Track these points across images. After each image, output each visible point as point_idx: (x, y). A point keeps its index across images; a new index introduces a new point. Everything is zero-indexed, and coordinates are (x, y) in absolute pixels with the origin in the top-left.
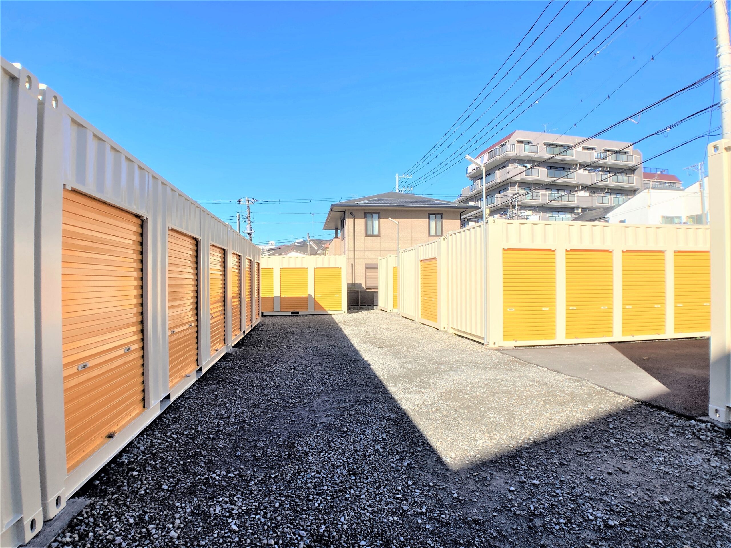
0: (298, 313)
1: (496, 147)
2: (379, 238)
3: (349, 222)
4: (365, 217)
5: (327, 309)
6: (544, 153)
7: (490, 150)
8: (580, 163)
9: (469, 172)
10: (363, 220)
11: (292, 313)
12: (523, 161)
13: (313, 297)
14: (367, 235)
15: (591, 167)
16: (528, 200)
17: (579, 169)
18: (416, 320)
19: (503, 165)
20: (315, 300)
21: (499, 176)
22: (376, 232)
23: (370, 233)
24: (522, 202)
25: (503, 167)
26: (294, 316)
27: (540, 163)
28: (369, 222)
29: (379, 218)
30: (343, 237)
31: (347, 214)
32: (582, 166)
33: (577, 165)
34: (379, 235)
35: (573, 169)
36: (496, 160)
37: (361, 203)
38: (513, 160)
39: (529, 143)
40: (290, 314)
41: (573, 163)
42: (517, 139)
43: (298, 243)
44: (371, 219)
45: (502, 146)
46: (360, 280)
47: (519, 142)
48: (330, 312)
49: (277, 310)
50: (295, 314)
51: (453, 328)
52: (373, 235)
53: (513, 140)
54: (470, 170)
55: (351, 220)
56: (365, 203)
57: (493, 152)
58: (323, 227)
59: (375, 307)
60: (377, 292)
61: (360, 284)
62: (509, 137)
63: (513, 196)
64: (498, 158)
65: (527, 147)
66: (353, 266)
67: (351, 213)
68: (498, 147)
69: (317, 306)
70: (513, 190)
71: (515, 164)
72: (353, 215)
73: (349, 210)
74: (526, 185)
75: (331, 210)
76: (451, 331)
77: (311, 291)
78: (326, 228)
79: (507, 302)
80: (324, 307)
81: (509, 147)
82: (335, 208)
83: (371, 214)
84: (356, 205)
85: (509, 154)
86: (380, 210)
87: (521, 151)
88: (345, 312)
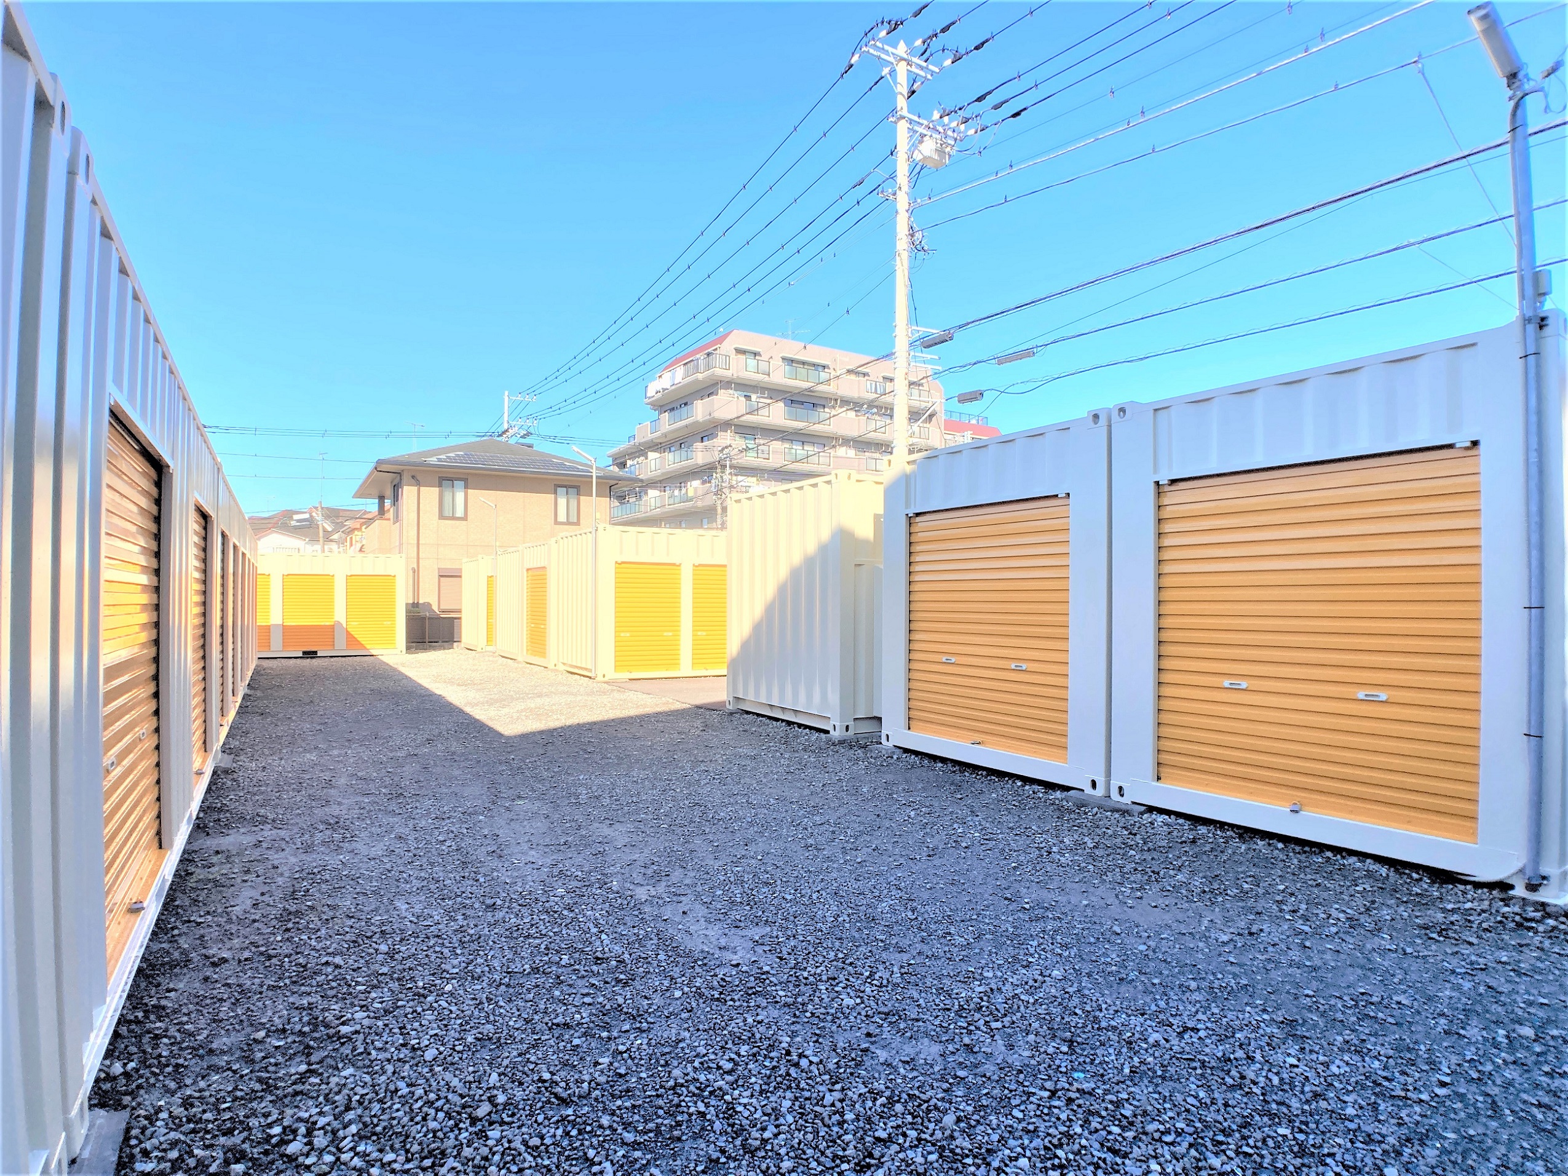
0: (315, 653)
1: (698, 356)
2: (464, 523)
3: (408, 492)
4: (440, 485)
5: (368, 647)
6: (780, 376)
7: (686, 360)
8: (841, 397)
9: (648, 395)
10: (436, 490)
11: (304, 653)
12: (745, 387)
13: (345, 626)
14: (442, 517)
15: (859, 405)
16: (750, 459)
17: (840, 408)
18: (520, 659)
19: (709, 389)
20: (347, 632)
21: (700, 411)
22: (460, 513)
23: (448, 512)
24: (739, 461)
25: (707, 396)
26: (307, 658)
27: (775, 393)
28: (448, 495)
29: (466, 487)
30: (397, 518)
31: (406, 477)
32: (845, 403)
33: (836, 400)
34: (465, 518)
35: (829, 408)
36: (697, 381)
37: (433, 460)
38: (728, 384)
39: (755, 354)
40: (300, 655)
41: (830, 396)
42: (735, 346)
43: (298, 521)
44: (451, 489)
45: (708, 354)
46: (429, 596)
48: (373, 652)
49: (277, 648)
50: (310, 654)
51: (564, 664)
52: (453, 518)
53: (727, 347)
54: (651, 392)
55: (414, 488)
56: (439, 460)
57: (692, 363)
59: (455, 644)
60: (460, 618)
61: (429, 605)
62: (721, 340)
63: (723, 449)
64: (700, 376)
65: (752, 362)
66: (416, 572)
67: (413, 477)
68: (701, 356)
69: (351, 639)
70: (725, 438)
71: (730, 391)
72: (416, 481)
73: (409, 470)
74: (746, 430)
75: (376, 468)
76: (561, 668)
77: (339, 615)
78: (360, 494)
79: (620, 626)
80: (363, 643)
81: (718, 360)
82: (383, 467)
83: (451, 480)
84: (424, 464)
85: (719, 372)
86: (468, 474)
87: (740, 368)
88: (401, 651)
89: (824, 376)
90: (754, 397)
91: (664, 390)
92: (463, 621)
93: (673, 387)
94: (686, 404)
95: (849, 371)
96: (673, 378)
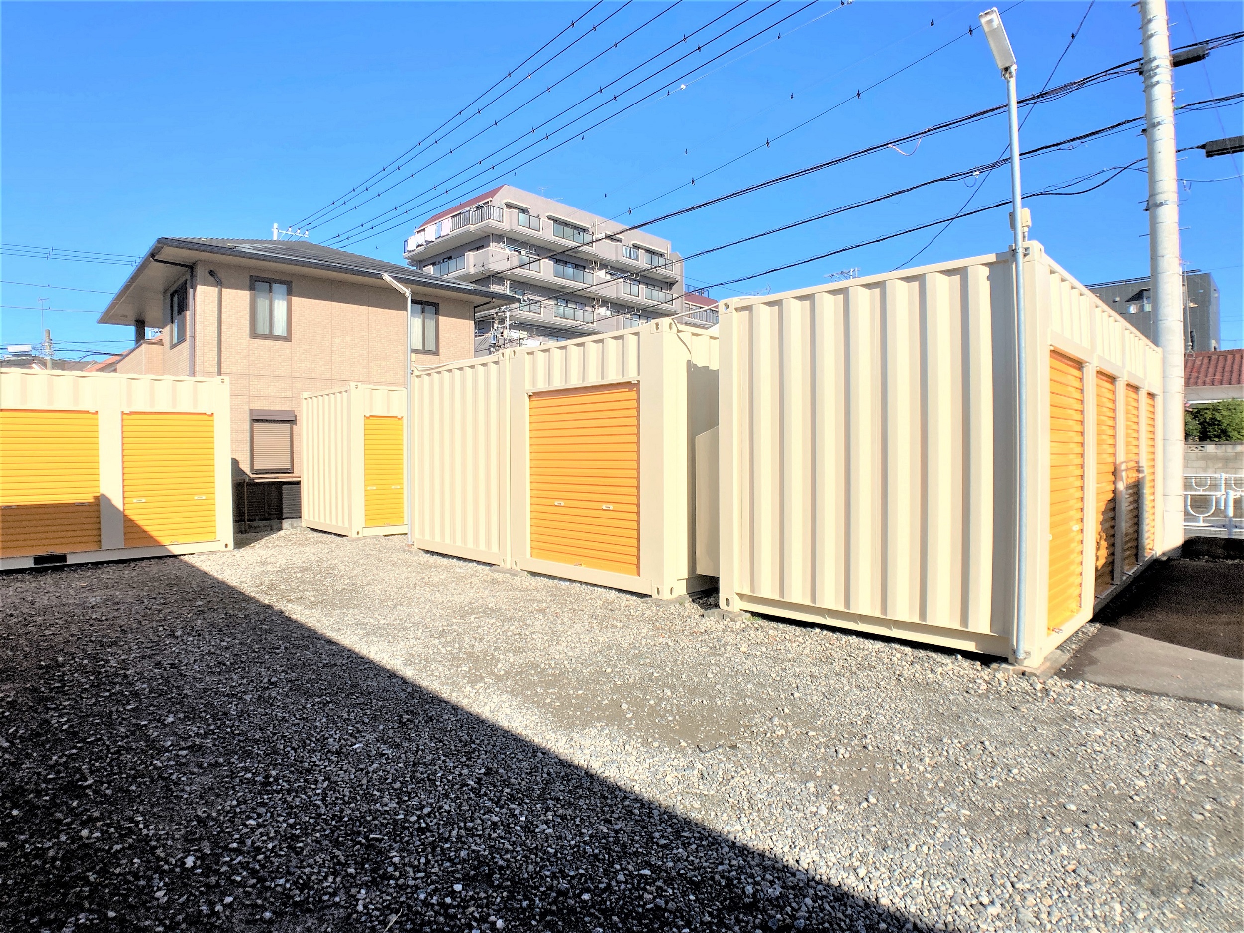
0: (63, 558)
1: (467, 209)
2: (286, 344)
3: (203, 296)
4: (252, 288)
5: (164, 541)
6: (548, 234)
7: (456, 213)
8: (601, 260)
9: (409, 248)
10: (244, 295)
11: (38, 560)
12: (515, 242)
13: (119, 505)
14: (254, 334)
15: (617, 270)
16: (524, 313)
17: (599, 269)
18: (507, 565)
19: (479, 242)
20: (125, 516)
21: (472, 263)
22: (280, 329)
23: (263, 328)
24: (516, 314)
25: (478, 249)
26: (45, 570)
27: (542, 250)
28: (262, 303)
29: (290, 292)
30: (182, 337)
31: (200, 272)
32: (604, 265)
33: (596, 263)
34: (287, 338)
35: (589, 269)
36: (468, 233)
37: (246, 248)
38: (499, 237)
39: (524, 211)
40: (30, 564)
41: (591, 258)
42: (505, 201)
43: (15, 354)
44: (267, 295)
45: (479, 207)
47: (509, 206)
48: (175, 550)
50: (50, 563)
52: (271, 337)
53: (499, 200)
54: (412, 245)
55: (213, 291)
57: (462, 216)
58: (98, 316)
59: (286, 524)
60: (297, 482)
62: (493, 193)
64: (472, 228)
65: (523, 218)
67: (212, 273)
68: (472, 208)
69: (132, 530)
71: (502, 245)
72: (216, 278)
73: (205, 262)
74: (522, 285)
75: (152, 255)
77: (108, 486)
78: (109, 318)
80: (153, 534)
81: (491, 212)
82: (168, 253)
83: (270, 282)
84: (231, 251)
85: (493, 223)
86: (293, 275)
87: (511, 222)
88: (226, 546)
89: (588, 238)
90: (523, 252)
91: (427, 242)
92: (304, 487)
93: (440, 240)
94: (450, 258)
95: (609, 237)
96: (439, 230)
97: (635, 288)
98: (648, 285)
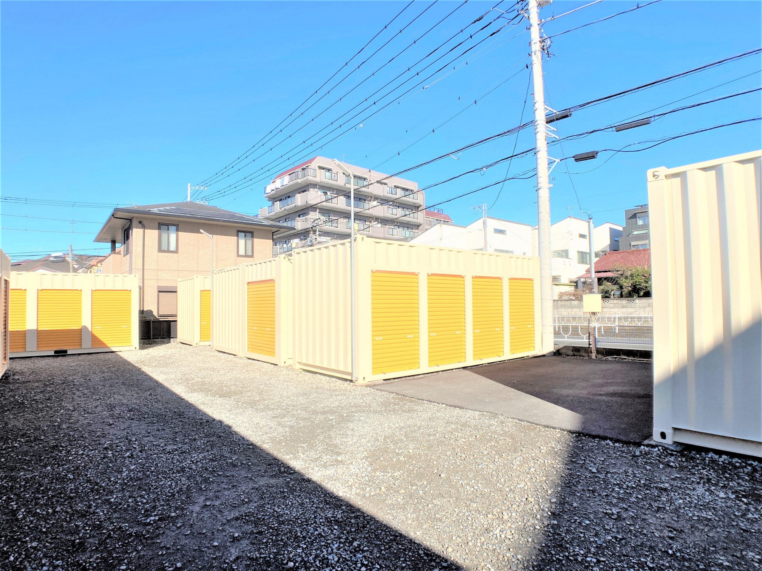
0: (66, 351)
1: (297, 170)
2: (176, 255)
3: (136, 233)
4: (159, 228)
5: (109, 345)
6: (342, 182)
7: (291, 172)
8: (374, 195)
9: (267, 192)
10: (156, 232)
11: (56, 352)
12: (323, 188)
13: (90, 330)
14: (160, 250)
15: (384, 201)
16: (328, 227)
17: (374, 201)
18: (240, 354)
19: (304, 189)
20: (92, 334)
21: (299, 200)
22: (173, 247)
23: (164, 247)
24: (322, 228)
25: (304, 192)
26: (58, 356)
27: (339, 191)
28: (164, 236)
29: (177, 230)
30: (127, 252)
31: (135, 222)
32: (376, 198)
33: (371, 197)
34: (176, 252)
35: (368, 201)
36: (297, 183)
37: (155, 210)
38: (314, 185)
39: (329, 170)
40: (53, 354)
41: (369, 195)
42: (318, 165)
43: (55, 257)
44: (167, 231)
45: (303, 169)
46: (151, 306)
47: (320, 168)
48: (115, 349)
49: (32, 349)
50: (61, 353)
51: (300, 363)
52: (168, 251)
53: (314, 165)
55: (141, 230)
56: (160, 211)
57: (294, 174)
58: (94, 238)
59: (172, 340)
60: (176, 321)
61: (151, 312)
62: (311, 161)
63: (315, 221)
64: (299, 181)
65: (328, 174)
66: (142, 289)
67: (140, 222)
68: (300, 170)
69: (95, 340)
70: (313, 215)
71: (316, 190)
72: (142, 224)
73: (137, 217)
74: (326, 211)
75: (113, 215)
76: (298, 366)
77: (86, 321)
78: (99, 239)
79: (376, 330)
80: (105, 342)
81: (310, 172)
82: (119, 214)
83: (168, 225)
84: (149, 213)
85: (310, 178)
86: (179, 221)
87: (321, 177)
88: (136, 348)
89: (365, 183)
90: (329, 193)
91: (277, 189)
92: (178, 322)
93: (283, 187)
94: (289, 197)
95: (378, 182)
96: (283, 182)
97: (395, 211)
98: (403, 208)
